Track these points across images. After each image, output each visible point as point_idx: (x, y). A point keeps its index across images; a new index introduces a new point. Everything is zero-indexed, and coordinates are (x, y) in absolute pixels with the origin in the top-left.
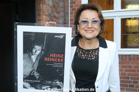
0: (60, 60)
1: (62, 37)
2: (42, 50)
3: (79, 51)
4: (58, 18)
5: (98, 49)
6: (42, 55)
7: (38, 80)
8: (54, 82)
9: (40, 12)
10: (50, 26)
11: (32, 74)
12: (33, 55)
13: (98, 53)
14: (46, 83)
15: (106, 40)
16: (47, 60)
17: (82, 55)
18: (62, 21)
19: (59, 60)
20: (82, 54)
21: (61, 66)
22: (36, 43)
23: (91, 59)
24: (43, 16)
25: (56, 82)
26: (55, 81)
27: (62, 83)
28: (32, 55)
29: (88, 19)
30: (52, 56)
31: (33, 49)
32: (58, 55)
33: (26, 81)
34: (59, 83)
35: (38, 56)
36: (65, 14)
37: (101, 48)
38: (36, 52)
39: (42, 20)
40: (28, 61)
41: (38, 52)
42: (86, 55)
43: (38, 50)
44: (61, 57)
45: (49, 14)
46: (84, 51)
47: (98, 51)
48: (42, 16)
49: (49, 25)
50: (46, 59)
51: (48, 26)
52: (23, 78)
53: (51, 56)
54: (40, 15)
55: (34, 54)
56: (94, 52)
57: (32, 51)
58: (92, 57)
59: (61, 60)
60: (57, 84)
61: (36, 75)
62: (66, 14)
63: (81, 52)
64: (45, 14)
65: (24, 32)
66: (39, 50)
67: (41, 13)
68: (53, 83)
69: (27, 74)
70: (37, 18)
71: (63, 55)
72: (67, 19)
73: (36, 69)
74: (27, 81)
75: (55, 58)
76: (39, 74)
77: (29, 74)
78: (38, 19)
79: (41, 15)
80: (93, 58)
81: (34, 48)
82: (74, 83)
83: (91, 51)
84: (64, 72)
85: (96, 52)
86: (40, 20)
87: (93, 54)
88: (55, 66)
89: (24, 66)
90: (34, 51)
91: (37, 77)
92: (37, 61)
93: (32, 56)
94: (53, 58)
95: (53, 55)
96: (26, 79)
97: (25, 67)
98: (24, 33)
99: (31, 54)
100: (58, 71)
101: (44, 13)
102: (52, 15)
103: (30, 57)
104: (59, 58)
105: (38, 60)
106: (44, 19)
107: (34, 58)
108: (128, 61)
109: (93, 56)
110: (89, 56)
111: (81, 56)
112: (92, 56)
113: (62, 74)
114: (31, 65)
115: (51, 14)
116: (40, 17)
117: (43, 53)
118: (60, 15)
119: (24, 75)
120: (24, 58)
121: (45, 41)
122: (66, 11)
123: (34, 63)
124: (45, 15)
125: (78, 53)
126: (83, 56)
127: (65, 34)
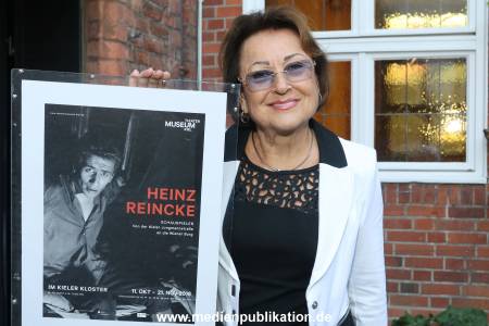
0: (184, 210)
1: (190, 125)
2: (118, 173)
3: (247, 177)
4: (160, 54)
5: (315, 169)
6: (116, 191)
7: (102, 284)
8: (160, 292)
9: (98, 31)
10: (147, 85)
11: (77, 263)
12: (82, 192)
13: (316, 185)
14: (131, 294)
15: (341, 140)
16: (136, 209)
17: (258, 191)
18: (175, 63)
19: (179, 210)
20: (261, 187)
21: (187, 232)
22: (93, 148)
23: (292, 205)
24: (107, 43)
25: (169, 289)
26: (166, 285)
27: (189, 294)
28: (77, 192)
29: (268, 63)
30: (153, 196)
31: (84, 169)
32: (177, 191)
33: (56, 290)
34: (181, 293)
35: (102, 194)
36: (183, 39)
37: (325, 168)
38: (92, 181)
39: (106, 59)
40: (63, 214)
41: (102, 182)
42: (272, 192)
43: (100, 172)
44: (189, 199)
45: (129, 38)
46: (266, 177)
47: (317, 176)
48: (105, 46)
49: (143, 81)
50: (130, 207)
51: (138, 84)
52: (45, 277)
53: (149, 193)
54: (97, 40)
55: (88, 189)
56: (300, 182)
57: (77, 177)
58: (294, 200)
59: (189, 211)
60: (170, 296)
61: (95, 265)
62: (188, 40)
63: (255, 182)
64: (114, 37)
65: (46, 105)
66: (105, 172)
67: (101, 35)
68: (156, 295)
69: (60, 263)
70: (87, 50)
71: (194, 191)
72: (191, 58)
73: (92, 243)
74: (59, 291)
75: (164, 203)
76: (103, 263)
77: (66, 265)
78: (89, 54)
79: (101, 41)
80: (298, 204)
81: (85, 164)
82: (234, 294)
83: (292, 177)
84: (196, 253)
85: (308, 181)
86: (95, 59)
87: (298, 189)
88: (167, 231)
89: (46, 232)
90: (86, 176)
91: (98, 274)
92: (98, 215)
93: (80, 197)
94: (158, 202)
95: (156, 193)
96: (54, 280)
97: (49, 236)
98: (49, 108)
99: (73, 188)
100: (174, 249)
101: (113, 33)
102: (140, 40)
103: (72, 198)
104: (180, 202)
105: (103, 210)
106: (112, 55)
107: (85, 202)
108: (397, 204)
109: (299, 196)
110: (285, 195)
111: (257, 196)
112: (296, 194)
113: (189, 262)
114: (74, 230)
115: (137, 36)
116: (97, 48)
117: (120, 184)
118: (169, 43)
119: (45, 268)
120: (46, 203)
121: (128, 142)
122: (188, 30)
123: (87, 223)
124: (117, 41)
125: (245, 183)
126: (262, 194)
127: (202, 117)
